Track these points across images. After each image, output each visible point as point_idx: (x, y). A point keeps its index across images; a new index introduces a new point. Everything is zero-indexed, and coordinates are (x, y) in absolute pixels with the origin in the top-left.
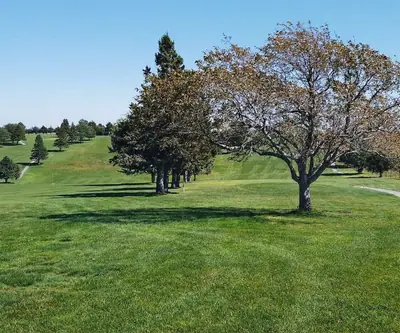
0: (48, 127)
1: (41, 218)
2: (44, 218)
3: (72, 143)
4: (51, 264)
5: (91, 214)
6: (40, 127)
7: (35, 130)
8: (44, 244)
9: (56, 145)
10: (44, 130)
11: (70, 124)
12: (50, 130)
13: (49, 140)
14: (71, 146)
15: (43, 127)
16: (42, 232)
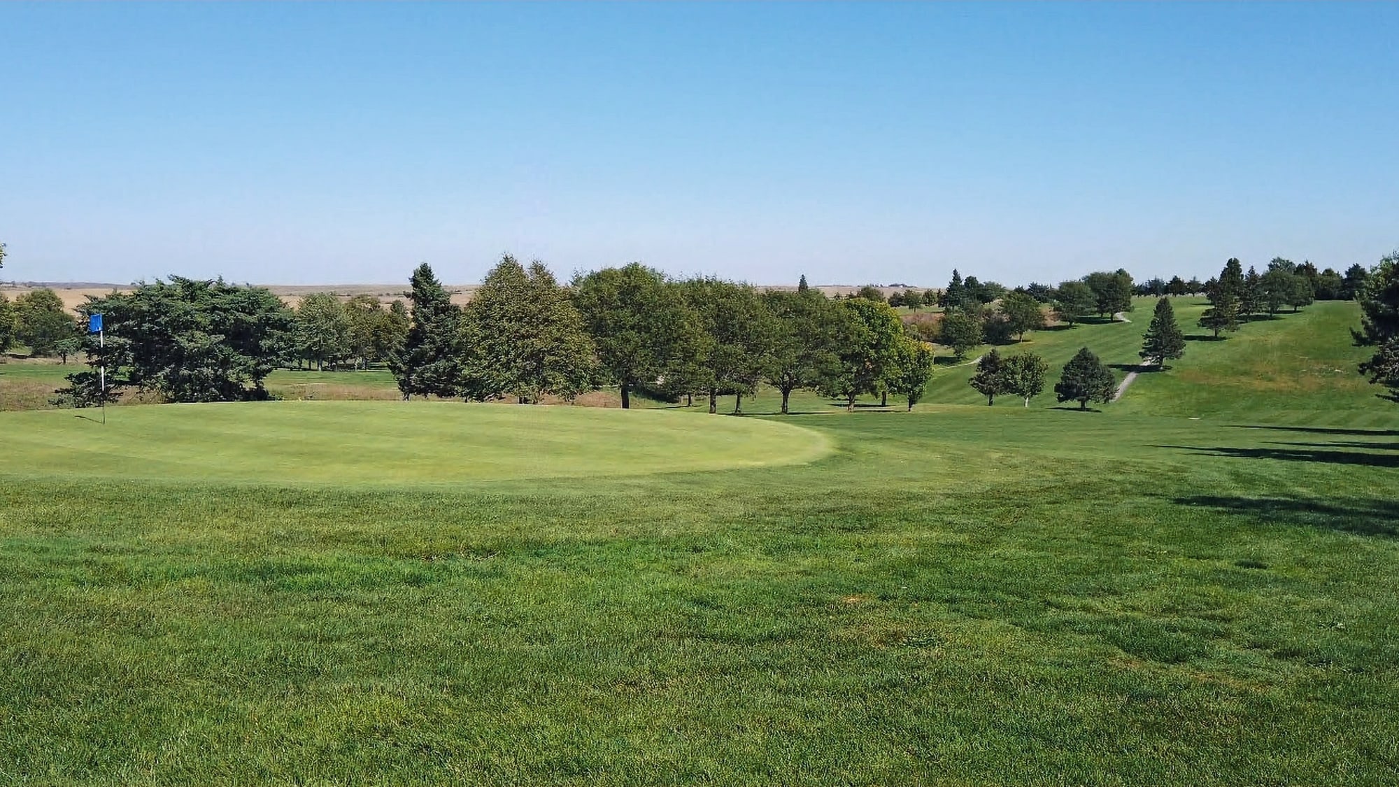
0: (1186, 279)
1: (1179, 501)
2: (1188, 502)
3: (1245, 320)
4: (1225, 619)
5: (1310, 506)
6: (1167, 280)
7: (1154, 288)
8: (1197, 566)
9: (1204, 322)
10: (1177, 286)
11: (1245, 271)
12: (1193, 287)
13: (1188, 310)
14: (1243, 326)
15: (1176, 281)
16: (1186, 536)
